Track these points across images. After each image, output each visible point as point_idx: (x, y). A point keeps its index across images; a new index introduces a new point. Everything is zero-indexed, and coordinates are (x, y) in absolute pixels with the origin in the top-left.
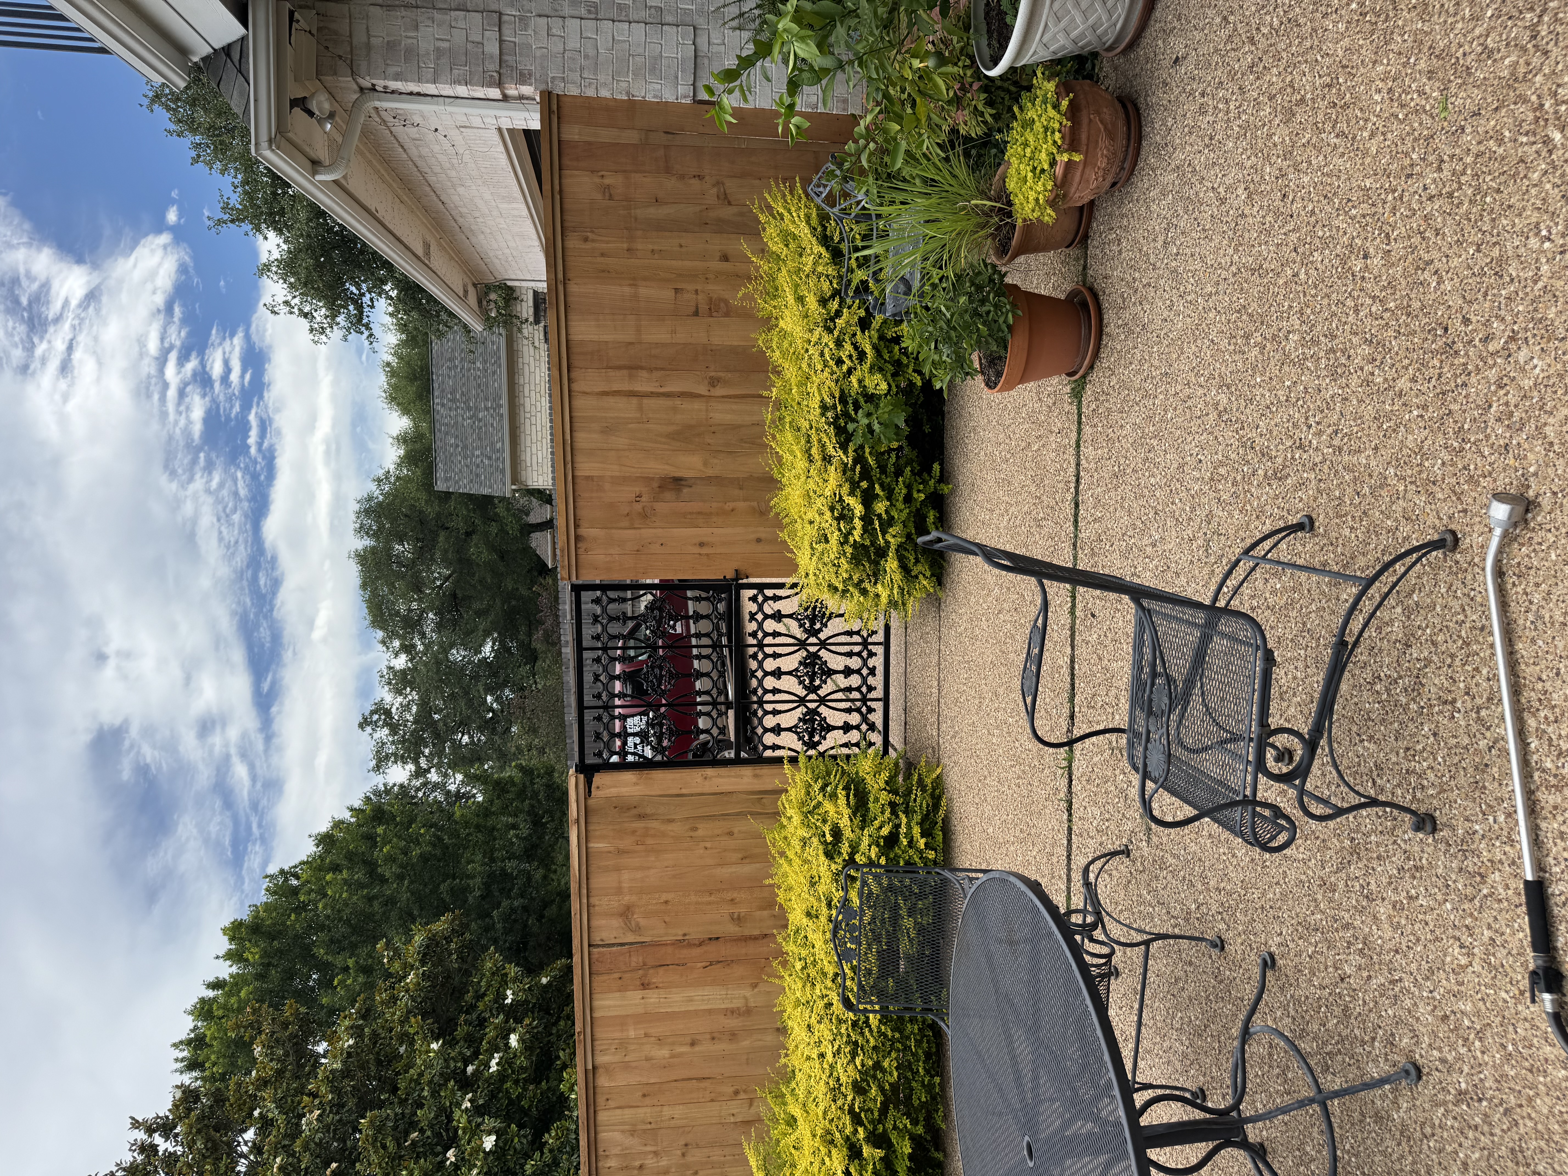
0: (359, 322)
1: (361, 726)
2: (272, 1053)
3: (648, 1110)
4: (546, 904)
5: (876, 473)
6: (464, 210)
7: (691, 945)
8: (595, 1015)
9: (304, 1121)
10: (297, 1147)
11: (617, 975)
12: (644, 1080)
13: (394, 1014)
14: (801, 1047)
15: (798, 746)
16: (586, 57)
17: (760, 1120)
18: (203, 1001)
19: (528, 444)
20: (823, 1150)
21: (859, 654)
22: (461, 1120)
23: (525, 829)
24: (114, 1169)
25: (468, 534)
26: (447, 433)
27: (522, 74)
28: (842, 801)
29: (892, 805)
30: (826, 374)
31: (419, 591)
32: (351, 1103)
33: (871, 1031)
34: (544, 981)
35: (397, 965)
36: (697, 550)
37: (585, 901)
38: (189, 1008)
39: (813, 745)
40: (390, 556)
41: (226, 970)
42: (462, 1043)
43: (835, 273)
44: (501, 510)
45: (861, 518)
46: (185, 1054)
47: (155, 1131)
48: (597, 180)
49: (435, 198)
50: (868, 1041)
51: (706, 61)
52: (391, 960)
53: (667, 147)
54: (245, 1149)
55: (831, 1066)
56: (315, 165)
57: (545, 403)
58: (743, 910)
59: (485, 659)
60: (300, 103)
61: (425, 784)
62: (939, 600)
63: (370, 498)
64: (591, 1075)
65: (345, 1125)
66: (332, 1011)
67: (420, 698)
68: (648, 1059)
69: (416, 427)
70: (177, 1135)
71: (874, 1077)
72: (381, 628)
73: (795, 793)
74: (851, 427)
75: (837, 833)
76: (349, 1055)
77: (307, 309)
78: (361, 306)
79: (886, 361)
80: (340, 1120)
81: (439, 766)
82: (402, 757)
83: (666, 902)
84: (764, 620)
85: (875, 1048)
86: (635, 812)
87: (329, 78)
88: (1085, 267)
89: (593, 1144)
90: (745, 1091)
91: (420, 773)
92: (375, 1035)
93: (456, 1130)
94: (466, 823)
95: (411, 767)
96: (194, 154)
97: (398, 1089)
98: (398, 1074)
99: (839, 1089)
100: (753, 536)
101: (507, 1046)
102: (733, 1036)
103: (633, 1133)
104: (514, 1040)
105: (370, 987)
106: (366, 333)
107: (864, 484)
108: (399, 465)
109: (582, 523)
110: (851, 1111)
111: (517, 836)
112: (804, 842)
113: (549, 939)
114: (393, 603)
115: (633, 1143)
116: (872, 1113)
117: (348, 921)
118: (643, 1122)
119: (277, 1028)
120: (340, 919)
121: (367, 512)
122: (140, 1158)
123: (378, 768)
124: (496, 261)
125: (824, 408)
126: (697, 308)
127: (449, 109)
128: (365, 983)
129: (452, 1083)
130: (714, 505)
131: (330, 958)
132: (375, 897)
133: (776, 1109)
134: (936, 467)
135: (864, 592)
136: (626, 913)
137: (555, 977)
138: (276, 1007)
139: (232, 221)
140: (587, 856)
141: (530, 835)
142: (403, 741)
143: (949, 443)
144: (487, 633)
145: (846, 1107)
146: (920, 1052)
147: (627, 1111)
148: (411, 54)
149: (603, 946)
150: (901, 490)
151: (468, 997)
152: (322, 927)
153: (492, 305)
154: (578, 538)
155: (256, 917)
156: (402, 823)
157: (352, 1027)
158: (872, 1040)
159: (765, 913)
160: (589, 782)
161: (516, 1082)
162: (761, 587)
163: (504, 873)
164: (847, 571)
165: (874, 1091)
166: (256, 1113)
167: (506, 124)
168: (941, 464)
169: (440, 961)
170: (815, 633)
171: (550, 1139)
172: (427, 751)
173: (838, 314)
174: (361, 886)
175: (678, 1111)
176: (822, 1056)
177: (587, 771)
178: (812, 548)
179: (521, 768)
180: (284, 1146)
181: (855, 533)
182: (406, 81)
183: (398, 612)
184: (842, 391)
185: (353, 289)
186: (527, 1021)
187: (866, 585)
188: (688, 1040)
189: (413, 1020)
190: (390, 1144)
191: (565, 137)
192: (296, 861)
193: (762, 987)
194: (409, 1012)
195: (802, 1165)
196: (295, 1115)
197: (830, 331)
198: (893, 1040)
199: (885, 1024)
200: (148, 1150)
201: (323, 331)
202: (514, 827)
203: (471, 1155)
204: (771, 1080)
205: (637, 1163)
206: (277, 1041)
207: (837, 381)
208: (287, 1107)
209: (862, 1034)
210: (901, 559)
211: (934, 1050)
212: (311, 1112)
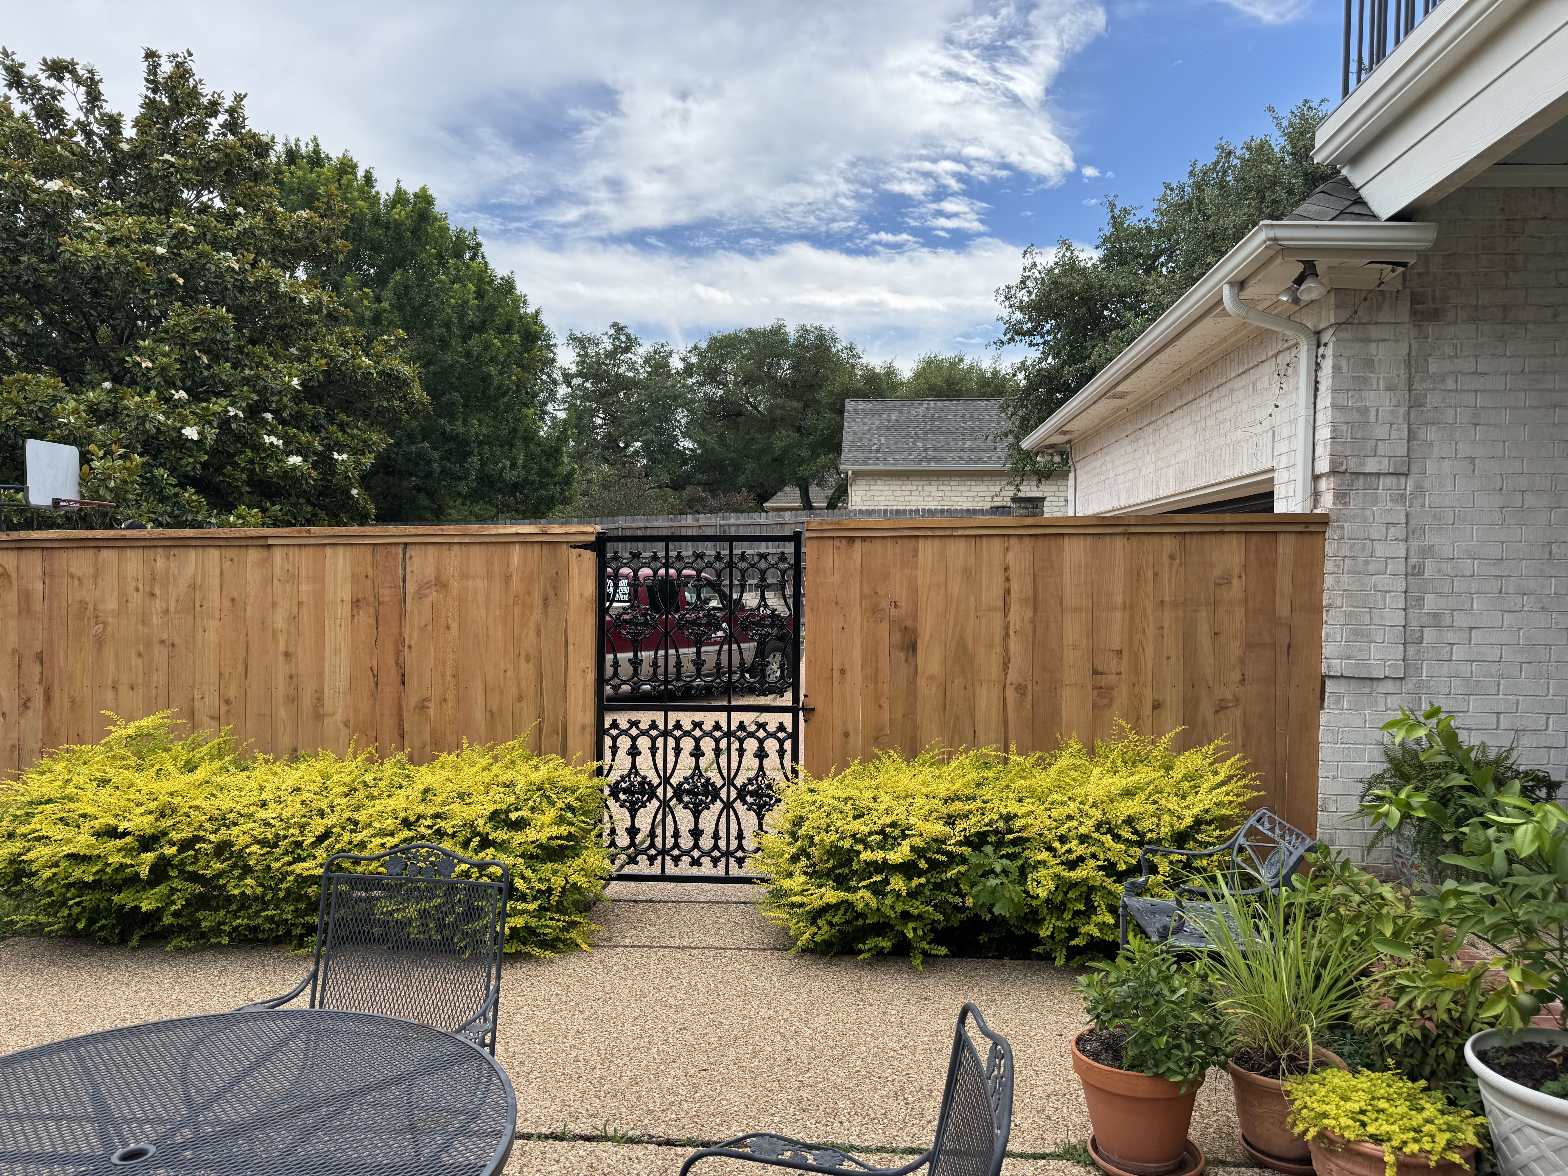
0: (1016, 332)
1: (615, 325)
2: (299, 227)
3: (217, 604)
4: (430, 494)
5: (937, 878)
6: (1163, 433)
7: (398, 653)
8: (328, 549)
9: (229, 254)
10: (202, 247)
11: (370, 573)
12: (250, 601)
13: (331, 344)
14: (276, 780)
15: (614, 777)
16: (1367, 563)
17: (194, 727)
18: (354, 167)
19: (892, 488)
20: (153, 806)
21: (716, 847)
22: (217, 405)
23: (510, 476)
24: (197, 78)
25: (799, 429)
26: (901, 412)
27: (1345, 495)
28: (555, 831)
29: (550, 890)
30: (1048, 822)
31: (746, 382)
32: (243, 300)
33: (290, 864)
34: (354, 492)
35: (380, 348)
36: (837, 666)
37: (456, 540)
38: (350, 155)
39: (614, 793)
40: (780, 356)
41: (384, 188)
42: (296, 408)
43: (1162, 835)
44: (822, 460)
45: (885, 860)
46: (303, 150)
47: (231, 115)
48: (1236, 571)
49: (1178, 404)
50: (277, 860)
51: (1367, 690)
52: (386, 342)
53: (1273, 646)
54: (205, 199)
55: (252, 815)
56: (1240, 285)
57: (933, 505)
58: (433, 710)
59: (677, 441)
60: (1309, 271)
61: (555, 382)
62: (785, 949)
63: (834, 340)
64: (260, 542)
65: (221, 293)
66: (337, 287)
67: (640, 380)
68: (274, 604)
69: (902, 384)
70: (225, 135)
71: (234, 866)
72: (709, 346)
73: (566, 775)
74: (989, 849)
75: (519, 825)
76: (293, 299)
77: (1029, 283)
78: (1032, 335)
79: (1066, 894)
80: (227, 289)
81: (573, 395)
82: (584, 362)
83: (448, 627)
84: (758, 739)
85: (269, 868)
86: (551, 594)
87: (1332, 301)
88: (1223, 1163)
89: (184, 544)
90: (228, 712)
91: (567, 378)
92: (310, 325)
93: (208, 401)
94: (519, 420)
95: (573, 369)
96: (1174, 185)
97: (254, 345)
98: (269, 346)
99: (225, 825)
100: (851, 729)
101: (290, 453)
102: (292, 699)
103: (193, 586)
104: (295, 460)
105: (360, 322)
106: (1005, 339)
107: (923, 865)
108: (866, 368)
109: (868, 544)
110: (197, 839)
111: (504, 468)
112: (510, 785)
113: (395, 496)
114: (733, 358)
115: (181, 587)
116: (192, 863)
117: (425, 303)
118: (203, 598)
119: (324, 232)
120: (428, 296)
121: (821, 337)
122: (205, 101)
123: (574, 339)
124: (1099, 463)
125: (1009, 818)
126: (1102, 673)
127: (1302, 421)
128: (363, 318)
129: (256, 398)
130: (886, 687)
131: (391, 285)
132: (449, 329)
133: (205, 749)
134: (943, 951)
135: (795, 859)
136: (440, 583)
137: (357, 502)
138: (344, 235)
139: (1113, 217)
140: (505, 543)
141: (504, 480)
142: (598, 363)
143: (969, 964)
144: (702, 444)
145: (202, 833)
146: (260, 921)
147: (217, 581)
148: (1360, 384)
149: (404, 559)
150: (917, 908)
151: (343, 416)
152: (421, 278)
153: (1048, 458)
154: (852, 539)
155: (436, 219)
156: (521, 358)
157: (320, 303)
158: (279, 864)
159: (428, 737)
160: (586, 546)
161: (251, 462)
162: (794, 736)
163: (465, 455)
164: (822, 841)
165: (218, 866)
166: (240, 210)
167: (1280, 477)
168: (946, 956)
169: (381, 390)
170: (741, 797)
171: (190, 494)
172: (588, 385)
173: (1117, 838)
174: (461, 318)
175: (212, 637)
176: (264, 804)
177: (599, 545)
178: (846, 800)
179: (571, 474)
180: (205, 235)
181: (869, 852)
182: (1333, 378)
183: (724, 362)
184: (1028, 840)
185: (1048, 327)
186: (314, 474)
187: (803, 862)
188: (292, 649)
189: (324, 361)
190: (198, 336)
191: (1281, 538)
192: (489, 259)
193: (344, 732)
194: (332, 358)
195: (139, 779)
196: (236, 246)
197: (1098, 827)
198: (276, 889)
199: (296, 880)
200: (213, 109)
201: (1008, 298)
202: (513, 466)
203: (179, 414)
204: (238, 742)
205: (157, 591)
206: (312, 232)
207: (1041, 835)
208: (245, 239)
209: (286, 853)
210: (836, 907)
211: (260, 936)
212: (238, 261)
